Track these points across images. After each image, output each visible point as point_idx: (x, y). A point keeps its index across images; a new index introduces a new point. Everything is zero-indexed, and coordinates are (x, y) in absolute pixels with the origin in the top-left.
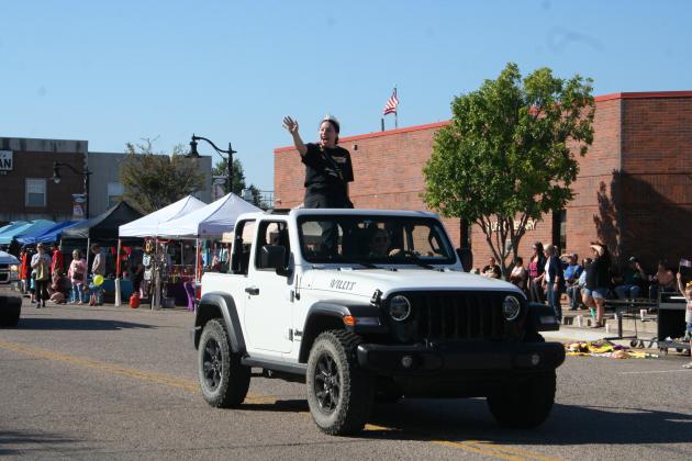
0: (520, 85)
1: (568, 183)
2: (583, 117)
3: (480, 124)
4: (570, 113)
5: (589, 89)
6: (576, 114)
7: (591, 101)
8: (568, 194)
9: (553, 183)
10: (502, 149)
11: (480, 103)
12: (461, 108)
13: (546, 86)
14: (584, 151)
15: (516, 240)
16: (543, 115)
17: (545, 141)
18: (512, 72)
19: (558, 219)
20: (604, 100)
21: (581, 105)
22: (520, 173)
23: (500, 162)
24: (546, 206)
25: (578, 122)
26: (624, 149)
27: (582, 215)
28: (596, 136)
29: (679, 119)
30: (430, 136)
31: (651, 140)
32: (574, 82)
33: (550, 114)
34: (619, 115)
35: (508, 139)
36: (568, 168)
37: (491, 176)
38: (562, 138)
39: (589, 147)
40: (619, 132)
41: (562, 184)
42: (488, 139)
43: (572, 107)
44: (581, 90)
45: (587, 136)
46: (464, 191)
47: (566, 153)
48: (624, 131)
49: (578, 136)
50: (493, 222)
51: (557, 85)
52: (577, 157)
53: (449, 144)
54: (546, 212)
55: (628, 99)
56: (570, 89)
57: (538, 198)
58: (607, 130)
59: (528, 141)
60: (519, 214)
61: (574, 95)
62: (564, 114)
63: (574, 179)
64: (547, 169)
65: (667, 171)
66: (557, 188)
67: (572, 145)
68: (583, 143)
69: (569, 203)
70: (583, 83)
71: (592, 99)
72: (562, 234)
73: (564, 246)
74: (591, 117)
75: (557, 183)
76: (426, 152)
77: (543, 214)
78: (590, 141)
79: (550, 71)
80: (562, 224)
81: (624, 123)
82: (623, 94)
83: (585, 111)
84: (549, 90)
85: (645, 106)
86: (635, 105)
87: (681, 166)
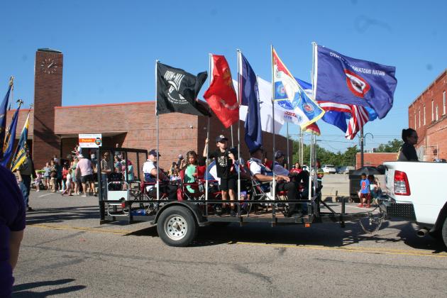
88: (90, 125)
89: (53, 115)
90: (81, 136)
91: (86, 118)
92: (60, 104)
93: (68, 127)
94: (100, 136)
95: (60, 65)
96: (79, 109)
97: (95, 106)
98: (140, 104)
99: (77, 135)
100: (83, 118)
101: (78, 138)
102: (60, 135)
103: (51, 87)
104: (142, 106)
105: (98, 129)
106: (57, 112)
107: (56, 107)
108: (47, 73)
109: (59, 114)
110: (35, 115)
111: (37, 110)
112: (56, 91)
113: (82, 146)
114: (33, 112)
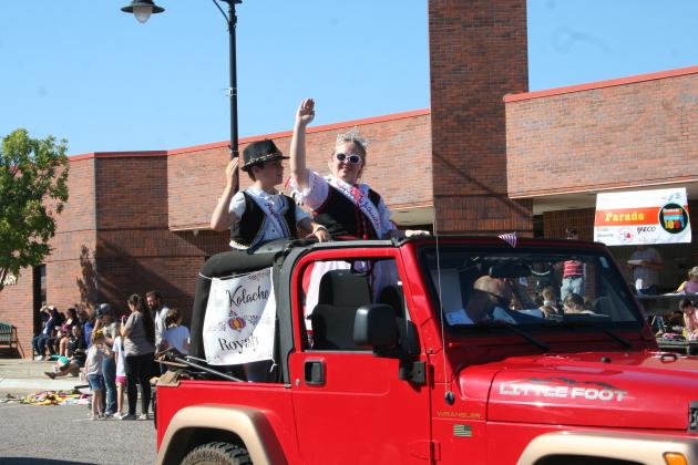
1: (45, 239)
2: (58, 175)
4: (46, 172)
5: (63, 149)
6: (51, 173)
7: (65, 160)
8: (45, 249)
9: (31, 239)
13: (23, 146)
14: (60, 209)
16: (19, 175)
17: (22, 201)
19: (39, 273)
20: (78, 159)
21: (55, 164)
24: (24, 262)
25: (54, 182)
26: (98, 206)
27: (62, 269)
28: (72, 194)
29: (149, 176)
31: (123, 197)
32: (48, 142)
33: (27, 177)
34: (93, 174)
36: (45, 224)
38: (39, 197)
39: (64, 204)
40: (93, 189)
41: (39, 240)
43: (47, 167)
44: (55, 150)
45: (62, 193)
47: (42, 210)
48: (98, 189)
49: (54, 194)
51: (35, 145)
52: (55, 216)
54: (25, 266)
55: (101, 159)
56: (45, 149)
57: (17, 254)
58: (82, 188)
61: (48, 155)
62: (39, 172)
63: (53, 235)
64: (25, 226)
65: (139, 226)
66: (35, 244)
67: (49, 203)
68: (59, 200)
69: (47, 258)
70: (58, 143)
71: (67, 159)
72: (42, 287)
73: (45, 299)
74: (65, 175)
75: (35, 239)
77: (22, 269)
78: (65, 198)
79: (25, 132)
80: (43, 278)
81: (98, 182)
82: (96, 154)
83: (59, 170)
84: (26, 151)
85: (117, 165)
86: (107, 165)
87: (152, 220)
88: (639, 156)
89: (502, 127)
90: (605, 203)
91: (625, 126)
92: (521, 83)
94: (680, 197)
96: (595, 96)
97: (656, 79)
99: (592, 197)
100: (612, 129)
102: (528, 203)
103: (486, 22)
105: (674, 171)
106: (511, 112)
107: (507, 98)
109: (520, 121)
110: (435, 133)
111: (440, 112)
112: (508, 35)
113: (607, 235)
114: (429, 118)
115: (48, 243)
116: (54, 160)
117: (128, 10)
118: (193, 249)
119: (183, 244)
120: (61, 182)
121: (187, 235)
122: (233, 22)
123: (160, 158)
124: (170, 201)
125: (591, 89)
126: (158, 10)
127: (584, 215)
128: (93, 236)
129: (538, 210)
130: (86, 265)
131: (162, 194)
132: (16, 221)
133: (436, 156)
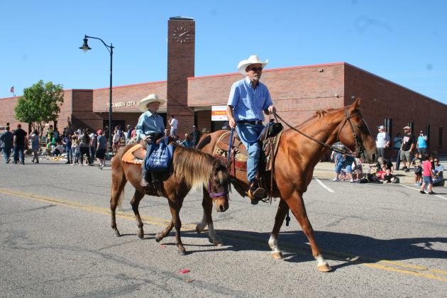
0: (44, 86)
3: (31, 97)
4: (57, 94)
5: (62, 88)
6: (59, 95)
8: (57, 116)
10: (38, 103)
11: (31, 90)
12: (26, 91)
13: (51, 87)
14: (61, 105)
15: (42, 130)
16: (49, 95)
17: (50, 102)
18: (41, 82)
19: (56, 123)
20: (67, 91)
22: (43, 111)
23: (36, 107)
24: (51, 120)
25: (59, 97)
26: (73, 105)
27: (62, 122)
28: (65, 98)
29: (87, 97)
30: (17, 99)
31: (80, 102)
32: (58, 86)
33: (52, 95)
34: (72, 95)
35: (39, 101)
36: (57, 109)
37: (34, 111)
38: (55, 101)
39: (63, 103)
40: (71, 100)
42: (34, 100)
44: (60, 88)
45: (62, 100)
46: (27, 115)
47: (56, 105)
48: (73, 100)
49: (60, 101)
50: (36, 124)
51: (54, 87)
52: (60, 107)
53: (22, 102)
55: (74, 91)
56: (57, 88)
57: (48, 117)
58: (68, 100)
59: (45, 102)
60: (42, 122)
62: (55, 94)
63: (59, 112)
64: (51, 109)
65: (84, 110)
67: (58, 103)
69: (57, 119)
71: (63, 90)
74: (63, 95)
75: (54, 113)
76: (16, 104)
81: (73, 97)
83: (61, 94)
84: (52, 88)
85: (79, 93)
86: (76, 93)
87: (88, 109)
89: (186, 86)
90: (214, 109)
91: (220, 88)
92: (193, 75)
93: (201, 99)
95: (192, 32)
96: (213, 79)
97: (229, 75)
98: (276, 71)
99: (211, 107)
100: (216, 88)
101: (211, 111)
102: (193, 108)
103: (182, 57)
104: (279, 73)
106: (189, 82)
107: (188, 78)
108: (179, 42)
109: (192, 85)
110: (168, 87)
111: (169, 82)
112: (189, 61)
113: (215, 118)
114: (166, 84)
115: (58, 114)
116: (60, 91)
117: (81, 48)
118: (100, 118)
119: (97, 116)
120: (61, 98)
121: (98, 113)
122: (112, 53)
123: (91, 91)
124: (94, 104)
125: (212, 77)
126: (89, 49)
127: (208, 113)
128: (71, 112)
129: (196, 110)
130: (69, 122)
131: (91, 102)
132: (48, 108)
133: (168, 94)
